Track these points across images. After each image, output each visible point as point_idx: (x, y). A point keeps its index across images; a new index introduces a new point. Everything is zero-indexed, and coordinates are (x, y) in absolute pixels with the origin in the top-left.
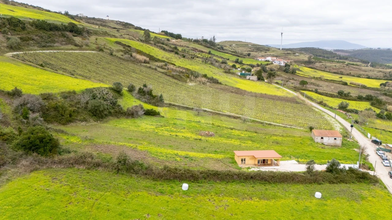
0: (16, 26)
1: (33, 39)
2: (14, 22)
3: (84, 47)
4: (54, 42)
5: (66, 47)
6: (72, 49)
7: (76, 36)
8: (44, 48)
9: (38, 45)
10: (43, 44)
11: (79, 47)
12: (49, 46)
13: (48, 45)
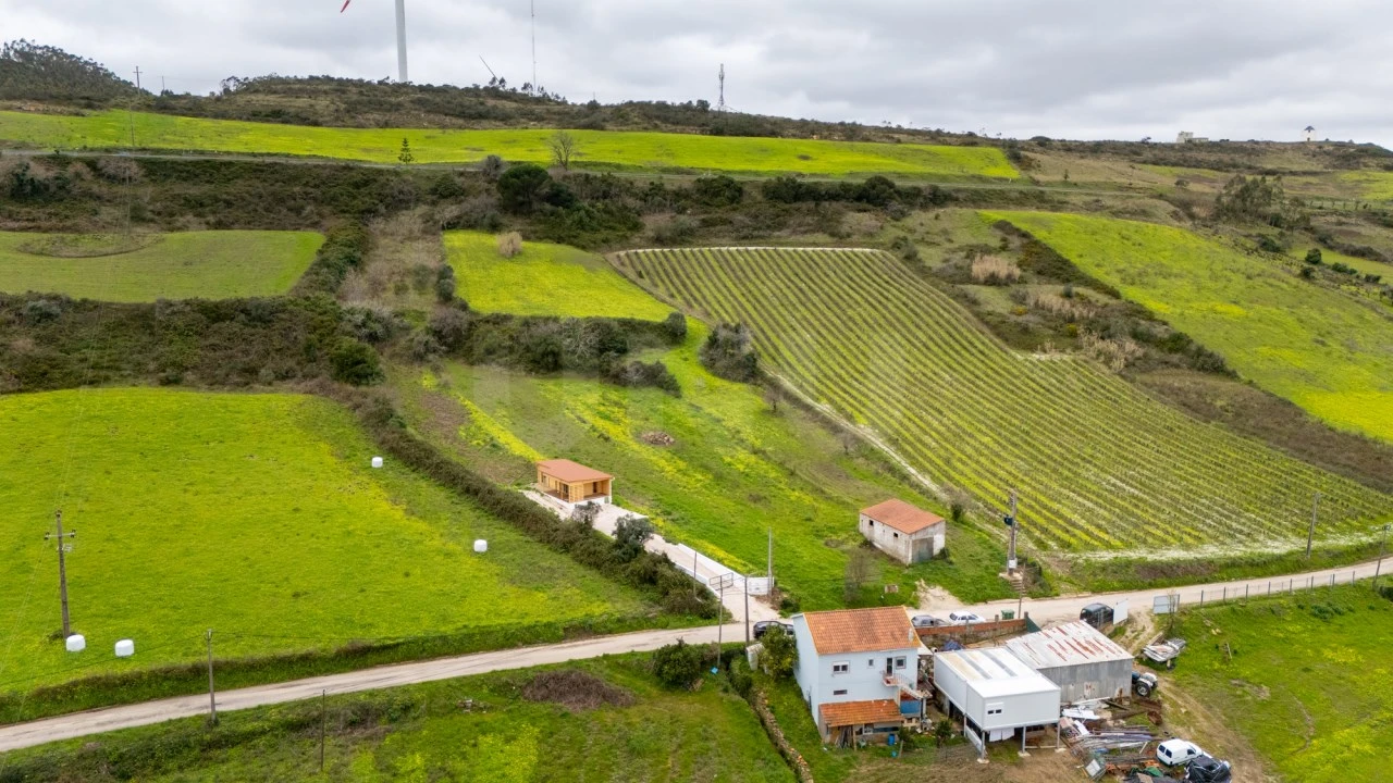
0: (717, 194)
1: (731, 222)
2: (715, 188)
3: (855, 238)
4: (781, 226)
5: (802, 239)
6: (815, 244)
7: (865, 211)
8: (742, 242)
9: (734, 235)
10: (746, 231)
11: (835, 239)
12: (757, 237)
13: (756, 233)
